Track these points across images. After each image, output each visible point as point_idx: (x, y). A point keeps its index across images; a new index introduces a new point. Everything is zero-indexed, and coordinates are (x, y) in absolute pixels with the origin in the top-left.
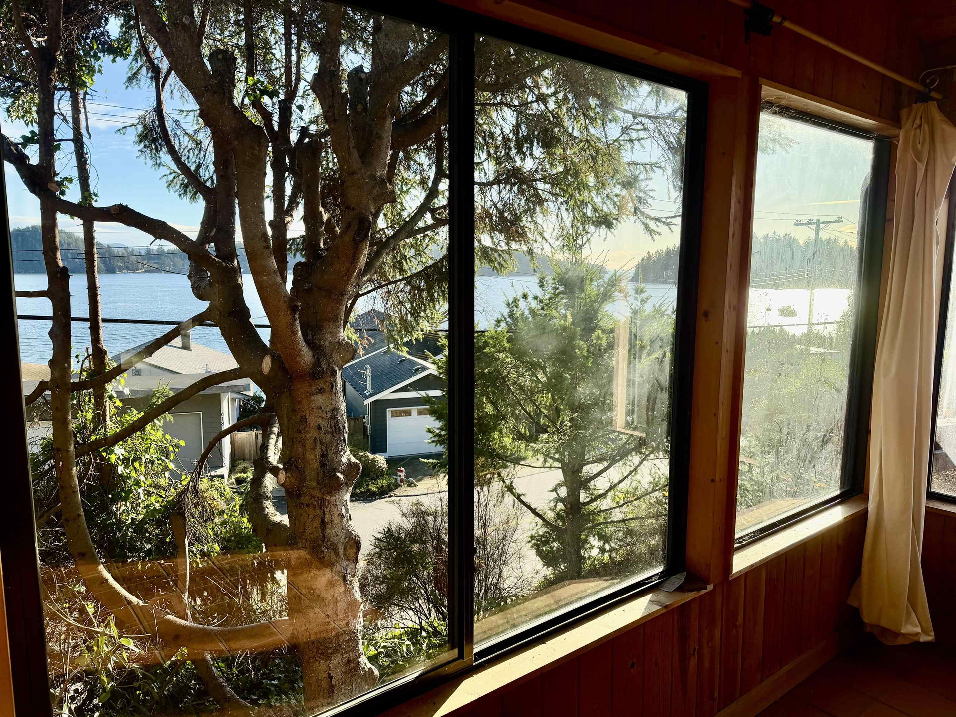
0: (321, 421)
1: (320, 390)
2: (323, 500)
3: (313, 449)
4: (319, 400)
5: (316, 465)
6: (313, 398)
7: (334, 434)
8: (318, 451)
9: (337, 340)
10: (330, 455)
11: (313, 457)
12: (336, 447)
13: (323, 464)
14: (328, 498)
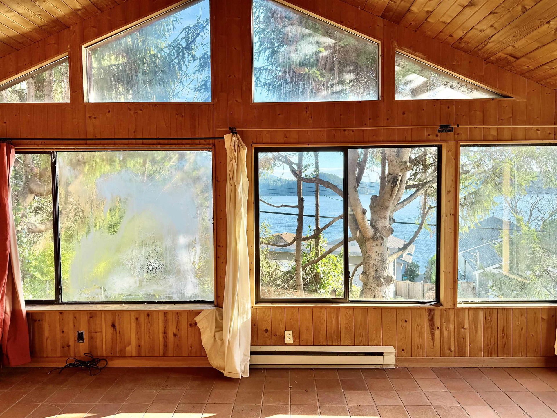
0: (376, 257)
1: (376, 245)
2: (375, 288)
3: (373, 268)
4: (376, 249)
5: (373, 274)
6: (373, 248)
7: (382, 263)
8: (374, 269)
9: (385, 226)
10: (379, 272)
11: (372, 271)
12: (382, 269)
13: (376, 274)
14: (377, 288)
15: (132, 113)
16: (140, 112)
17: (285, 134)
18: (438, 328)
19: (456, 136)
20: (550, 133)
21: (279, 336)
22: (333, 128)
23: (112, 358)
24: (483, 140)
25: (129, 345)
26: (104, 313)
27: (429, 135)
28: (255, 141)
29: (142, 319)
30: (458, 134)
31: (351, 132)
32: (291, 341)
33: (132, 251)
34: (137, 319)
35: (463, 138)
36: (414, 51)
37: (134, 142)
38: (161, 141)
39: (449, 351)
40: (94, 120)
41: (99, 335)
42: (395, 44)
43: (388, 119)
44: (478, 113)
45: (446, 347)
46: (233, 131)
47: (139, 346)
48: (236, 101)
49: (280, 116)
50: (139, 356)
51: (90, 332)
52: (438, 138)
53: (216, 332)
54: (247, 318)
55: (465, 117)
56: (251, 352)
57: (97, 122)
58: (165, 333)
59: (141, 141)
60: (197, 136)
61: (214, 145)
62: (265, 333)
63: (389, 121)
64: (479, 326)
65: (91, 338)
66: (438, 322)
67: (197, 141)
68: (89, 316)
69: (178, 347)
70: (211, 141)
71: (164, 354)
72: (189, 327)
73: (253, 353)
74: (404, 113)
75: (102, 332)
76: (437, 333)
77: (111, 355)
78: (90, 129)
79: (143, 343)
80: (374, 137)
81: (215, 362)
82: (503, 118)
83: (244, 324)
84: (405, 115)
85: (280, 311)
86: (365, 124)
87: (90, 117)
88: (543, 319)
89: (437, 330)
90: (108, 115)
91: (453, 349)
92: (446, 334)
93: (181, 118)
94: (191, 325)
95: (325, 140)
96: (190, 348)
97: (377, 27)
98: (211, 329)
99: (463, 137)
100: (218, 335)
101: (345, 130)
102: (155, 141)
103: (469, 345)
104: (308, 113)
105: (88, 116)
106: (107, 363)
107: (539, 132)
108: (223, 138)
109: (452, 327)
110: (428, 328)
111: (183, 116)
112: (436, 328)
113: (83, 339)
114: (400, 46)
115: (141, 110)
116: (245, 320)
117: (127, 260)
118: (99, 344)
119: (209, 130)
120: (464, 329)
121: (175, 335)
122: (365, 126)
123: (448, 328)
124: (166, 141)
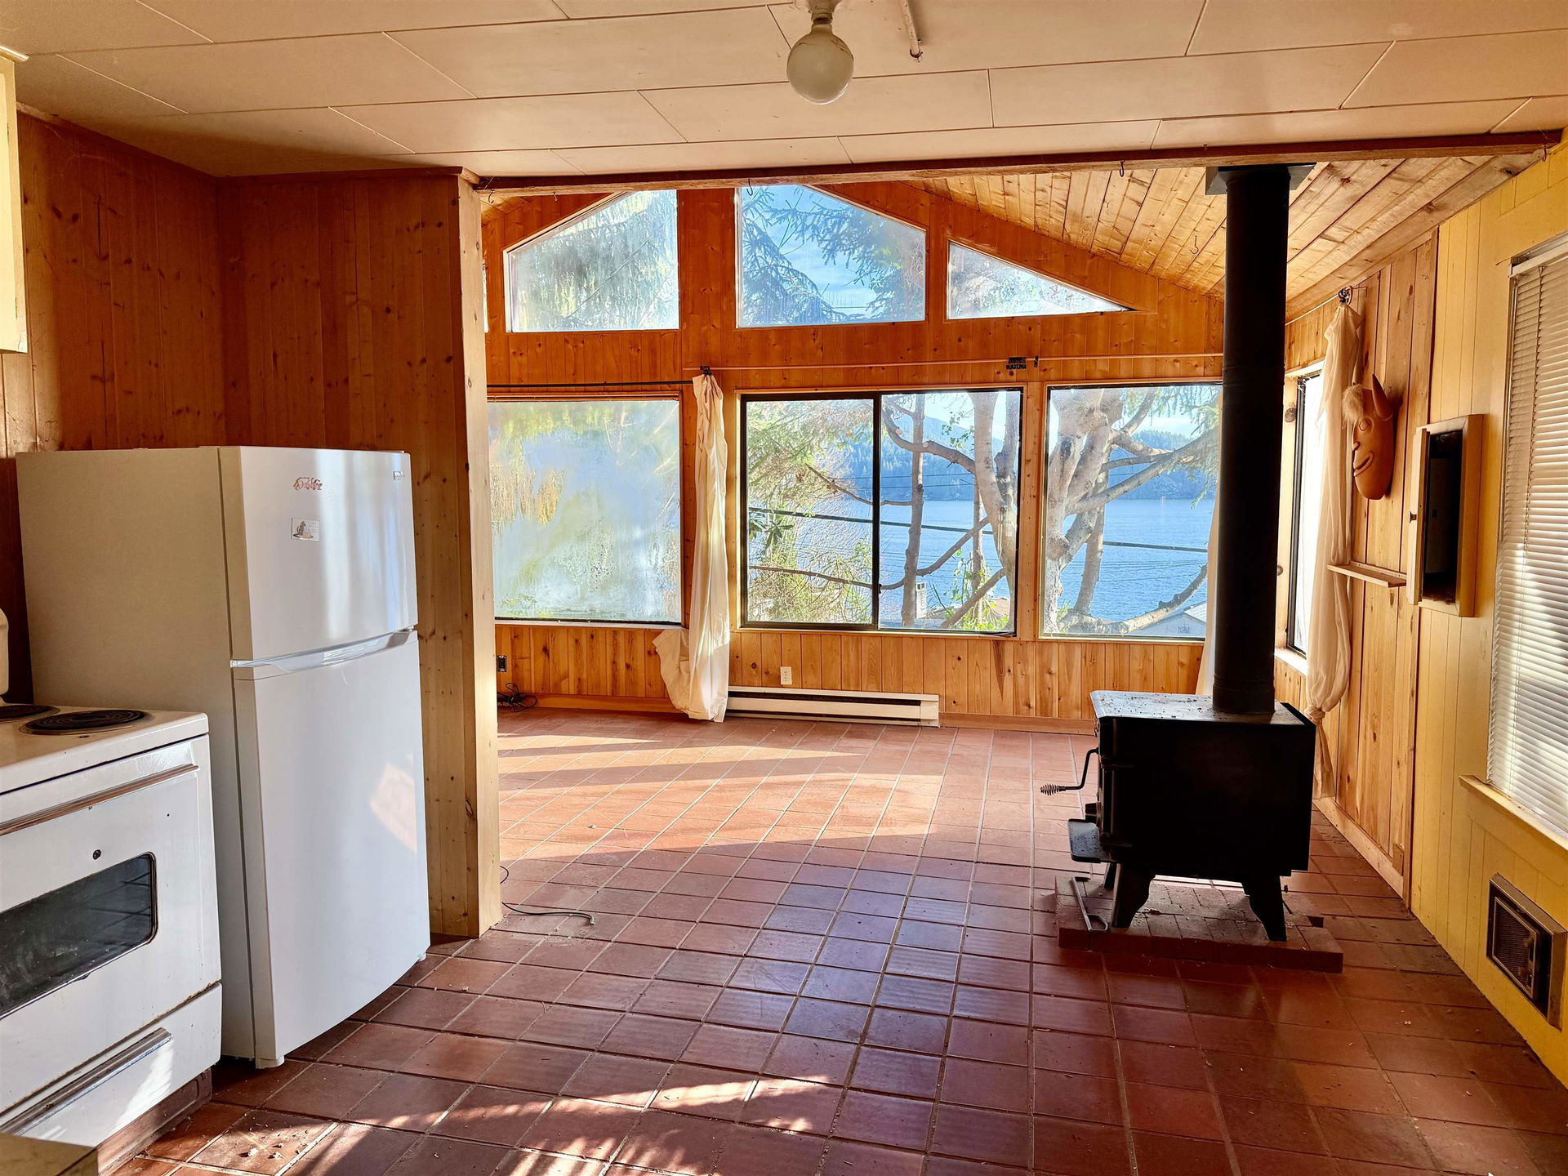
15: (570, 346)
16: (582, 345)
17: (783, 375)
18: (1009, 671)
19: (1042, 373)
20: (1196, 366)
21: (772, 674)
22: (854, 364)
23: (543, 696)
24: (1086, 379)
25: (566, 677)
26: (533, 629)
27: (998, 373)
28: (740, 385)
29: (584, 640)
30: (1045, 370)
31: (881, 370)
32: (790, 682)
33: (572, 546)
34: (577, 641)
35: (1052, 377)
36: (977, 241)
37: (573, 388)
38: (610, 388)
39: (1026, 707)
40: (520, 358)
41: (526, 661)
42: (948, 232)
43: (935, 350)
44: (1077, 335)
45: (1022, 700)
46: (706, 372)
47: (579, 680)
48: (713, 326)
49: (776, 347)
50: (579, 694)
51: (514, 657)
52: (1014, 378)
53: (680, 660)
54: (723, 642)
55: (1056, 343)
56: (729, 692)
57: (524, 360)
58: (614, 662)
59: (582, 388)
60: (658, 379)
61: (681, 392)
62: (752, 670)
63: (937, 352)
64: (1074, 670)
65: (515, 666)
66: (1008, 661)
67: (658, 386)
68: (513, 636)
69: (632, 683)
70: (678, 386)
71: (613, 692)
72: (647, 655)
73: (732, 694)
74: (960, 340)
75: (530, 658)
76: (1008, 680)
77: (541, 692)
78: (514, 371)
79: (584, 676)
80: (915, 377)
81: (680, 702)
82: (1117, 343)
83: (719, 651)
84: (961, 343)
85: (774, 638)
86: (902, 358)
87: (514, 353)
88: (1182, 664)
89: (1007, 673)
90: (539, 350)
91: (1033, 704)
92: (1021, 681)
93: (636, 353)
94: (649, 653)
95: (841, 383)
96: (647, 686)
97: (921, 207)
98: (673, 656)
99: (1053, 374)
100: (683, 665)
101: (871, 368)
102: (602, 388)
103: (1059, 699)
104: (817, 342)
105: (511, 351)
106: (536, 701)
107: (1178, 364)
108: (692, 382)
109: (1032, 670)
110: (994, 671)
111: (639, 350)
112: (1007, 670)
113: (504, 668)
114: (954, 234)
115: (583, 342)
116: (720, 645)
117: (565, 560)
118: (526, 674)
119: (675, 370)
120: (1050, 673)
121: (628, 666)
122: (901, 360)
123: (1025, 670)
124: (616, 388)
